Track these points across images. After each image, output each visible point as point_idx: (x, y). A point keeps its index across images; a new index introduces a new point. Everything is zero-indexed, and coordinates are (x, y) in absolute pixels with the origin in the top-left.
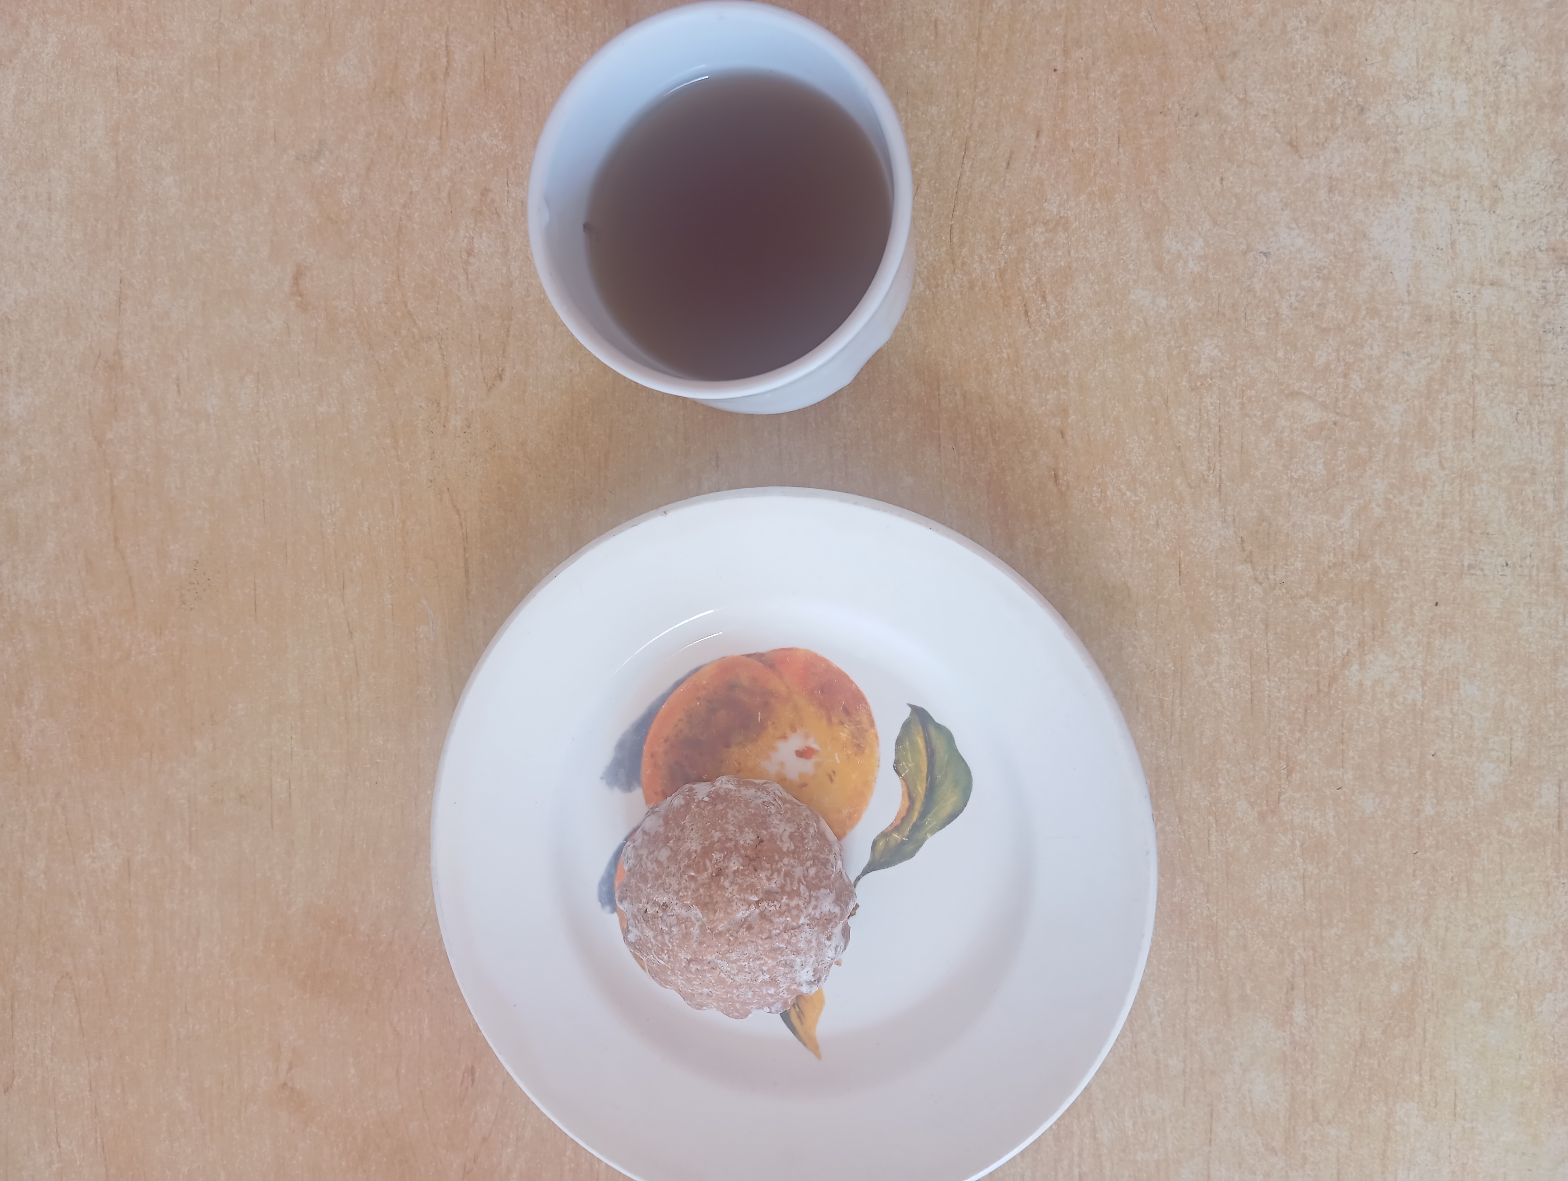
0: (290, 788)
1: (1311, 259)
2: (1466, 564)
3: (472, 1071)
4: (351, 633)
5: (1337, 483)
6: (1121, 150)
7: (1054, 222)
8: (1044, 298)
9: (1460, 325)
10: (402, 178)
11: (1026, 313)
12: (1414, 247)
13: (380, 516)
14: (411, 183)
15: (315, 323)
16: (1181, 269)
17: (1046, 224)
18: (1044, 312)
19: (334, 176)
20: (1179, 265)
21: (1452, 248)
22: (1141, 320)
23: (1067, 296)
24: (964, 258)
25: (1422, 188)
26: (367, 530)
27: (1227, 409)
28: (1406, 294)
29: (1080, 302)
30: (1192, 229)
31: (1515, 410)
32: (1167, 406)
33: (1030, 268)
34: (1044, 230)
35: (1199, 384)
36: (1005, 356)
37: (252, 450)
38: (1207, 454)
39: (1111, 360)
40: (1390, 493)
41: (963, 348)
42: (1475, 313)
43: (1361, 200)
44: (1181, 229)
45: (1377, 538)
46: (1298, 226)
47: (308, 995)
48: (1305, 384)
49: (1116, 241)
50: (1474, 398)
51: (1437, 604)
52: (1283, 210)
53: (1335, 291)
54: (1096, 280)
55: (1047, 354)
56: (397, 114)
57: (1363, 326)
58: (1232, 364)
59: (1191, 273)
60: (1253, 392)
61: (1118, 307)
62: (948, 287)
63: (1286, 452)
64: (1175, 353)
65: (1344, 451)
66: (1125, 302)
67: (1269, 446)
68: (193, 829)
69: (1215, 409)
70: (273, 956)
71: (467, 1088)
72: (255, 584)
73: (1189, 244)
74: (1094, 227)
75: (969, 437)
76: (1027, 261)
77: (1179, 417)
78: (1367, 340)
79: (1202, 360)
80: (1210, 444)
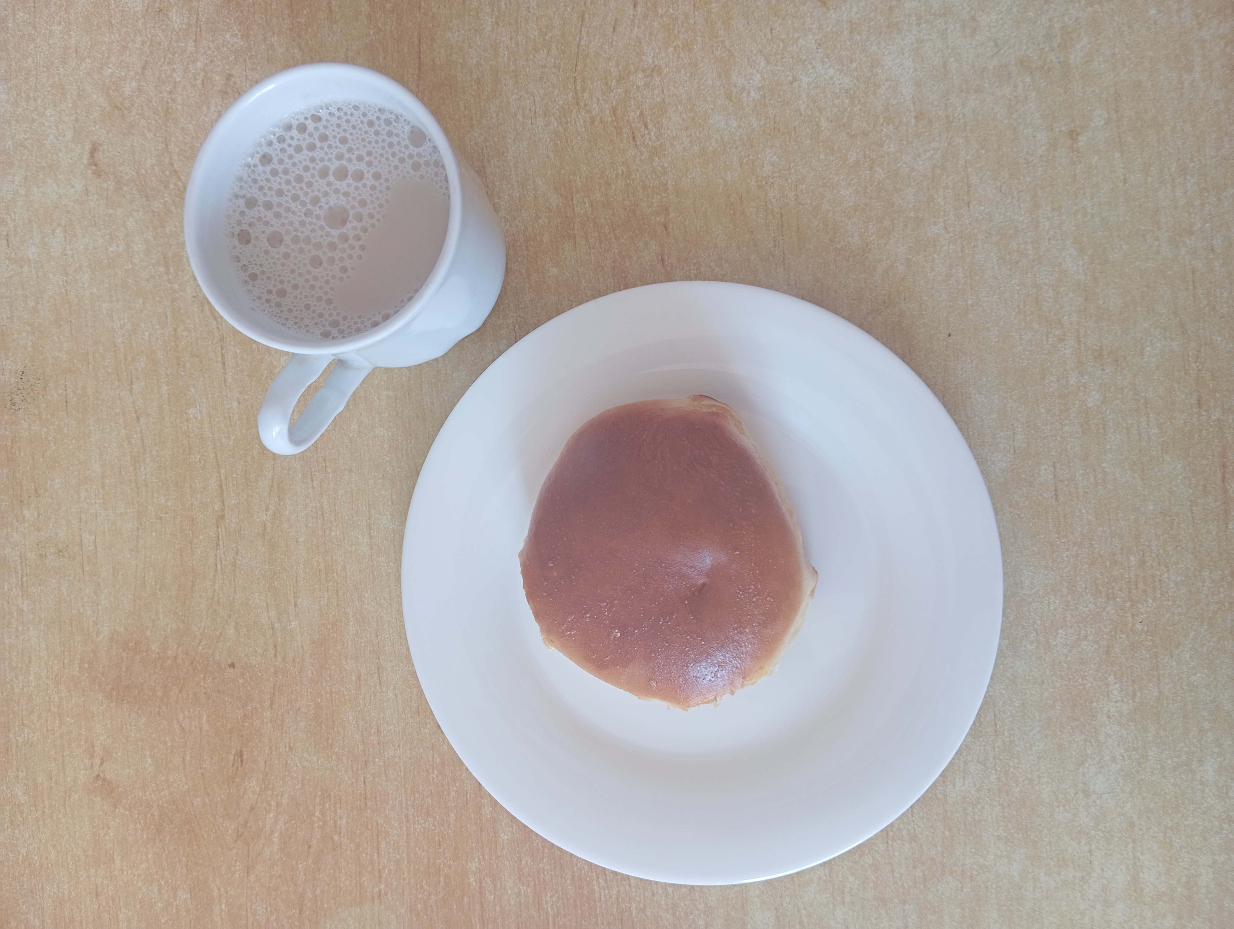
0: (96, 542)
1: (840, 84)
2: (970, 303)
3: (241, 754)
4: (138, 418)
5: (870, 249)
6: (696, 13)
7: (650, 70)
8: (646, 126)
9: (954, 124)
10: (168, 73)
11: (634, 138)
12: (915, 69)
13: (157, 327)
14: (175, 75)
15: (106, 184)
16: (745, 99)
17: (644, 71)
18: (647, 137)
19: (118, 75)
20: (744, 95)
21: (944, 67)
22: (719, 138)
23: (663, 124)
24: (585, 100)
25: (919, 25)
26: (147, 338)
27: (785, 200)
28: (912, 104)
29: (673, 127)
30: (751, 68)
31: (999, 184)
32: (741, 201)
33: (634, 105)
34: (643, 76)
35: (764, 183)
36: (620, 172)
37: (61, 284)
38: (773, 235)
39: (698, 170)
40: (910, 254)
41: (589, 168)
42: (964, 115)
43: (875, 37)
44: (743, 68)
45: (902, 288)
46: (829, 60)
47: (114, 704)
48: (842, 177)
49: (696, 80)
50: (968, 178)
51: (949, 335)
52: (817, 49)
53: (859, 107)
54: (684, 111)
55: (651, 169)
56: (164, 26)
57: (882, 131)
58: (787, 166)
59: (753, 100)
60: (804, 186)
61: (701, 129)
62: (575, 123)
63: (831, 229)
64: (745, 161)
65: (874, 225)
66: (706, 125)
67: (818, 226)
68: (24, 579)
69: (776, 201)
70: (87, 675)
71: (237, 768)
72: (66, 386)
73: (750, 79)
74: (680, 71)
75: (597, 235)
76: (632, 99)
77: (751, 209)
78: (885, 141)
79: (765, 165)
80: (775, 227)
